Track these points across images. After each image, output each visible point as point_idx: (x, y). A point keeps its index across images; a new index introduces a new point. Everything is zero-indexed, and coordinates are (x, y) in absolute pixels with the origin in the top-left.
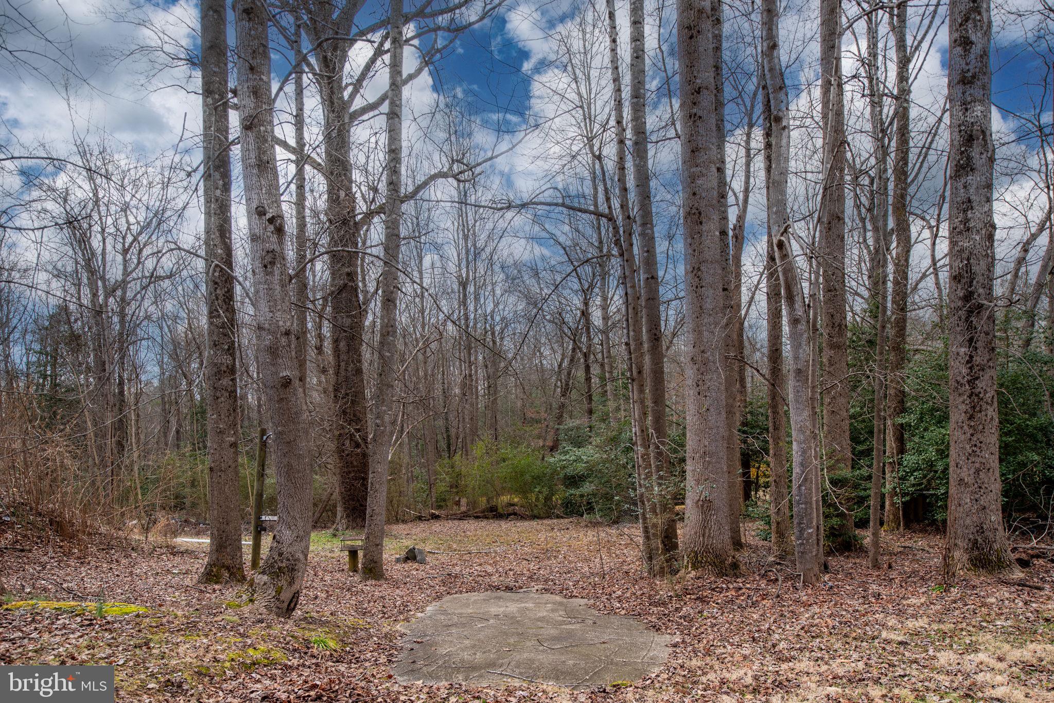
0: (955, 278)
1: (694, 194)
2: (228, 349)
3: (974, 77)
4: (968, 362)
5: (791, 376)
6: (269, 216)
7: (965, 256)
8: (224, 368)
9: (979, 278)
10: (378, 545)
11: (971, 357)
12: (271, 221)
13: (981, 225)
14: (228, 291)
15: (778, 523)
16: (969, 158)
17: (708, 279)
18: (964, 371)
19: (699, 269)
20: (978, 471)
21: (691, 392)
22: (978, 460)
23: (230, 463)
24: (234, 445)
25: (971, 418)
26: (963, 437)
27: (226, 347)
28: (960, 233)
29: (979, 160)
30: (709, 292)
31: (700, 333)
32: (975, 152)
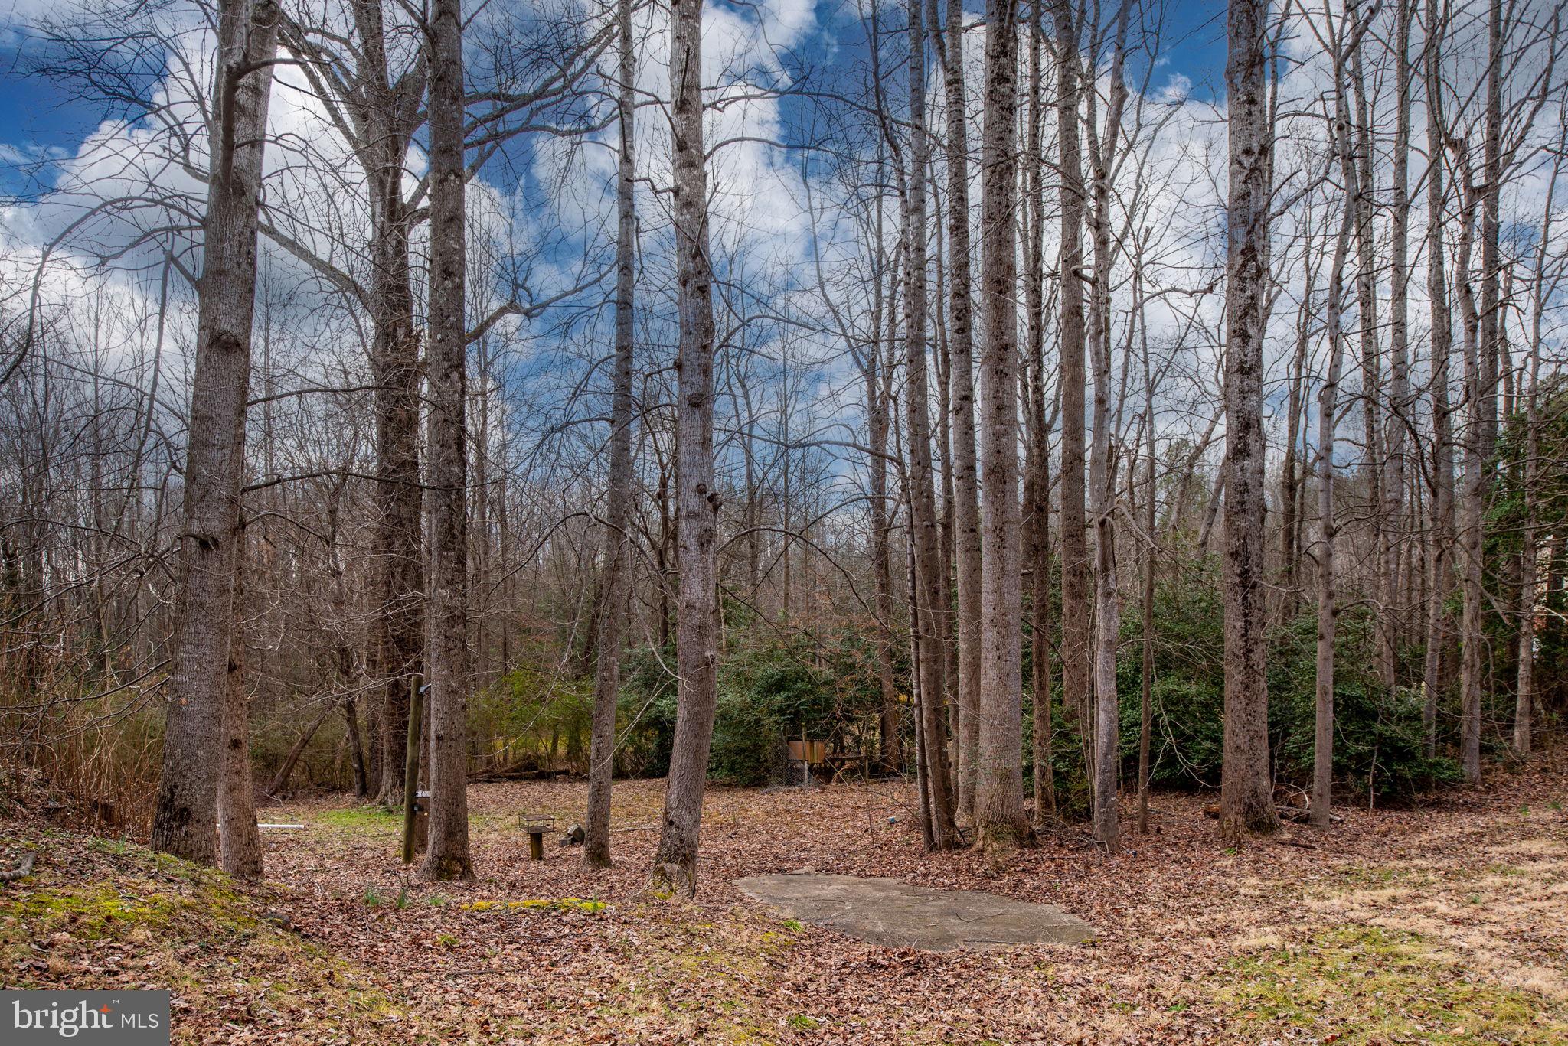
0: (1232, 555)
1: (999, 452)
3: (1251, 368)
4: (1243, 636)
5: (1102, 647)
6: (709, 494)
7: (1242, 535)
9: (1254, 557)
11: (1247, 631)
12: (711, 499)
13: (1255, 508)
15: (1044, 789)
16: (1246, 444)
17: (1010, 540)
18: (1241, 643)
19: (1002, 529)
20: (1252, 738)
21: (990, 656)
22: (1253, 728)
25: (1247, 688)
26: (1239, 707)
28: (1237, 513)
29: (1254, 447)
30: (1010, 554)
31: (1001, 594)
32: (1251, 439)
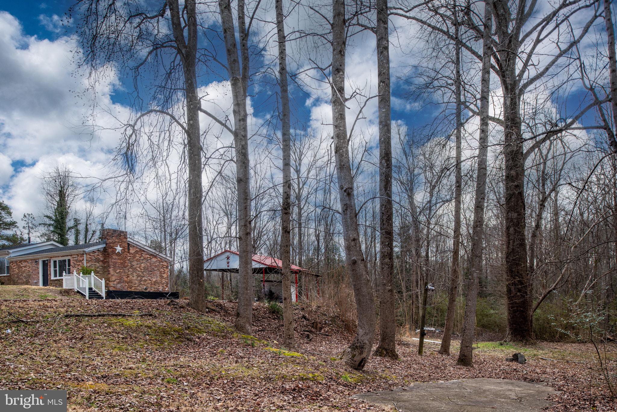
2: (388, 245)
8: (386, 254)
10: (467, 347)
14: (389, 216)
23: (388, 299)
24: (391, 291)
27: (387, 243)
